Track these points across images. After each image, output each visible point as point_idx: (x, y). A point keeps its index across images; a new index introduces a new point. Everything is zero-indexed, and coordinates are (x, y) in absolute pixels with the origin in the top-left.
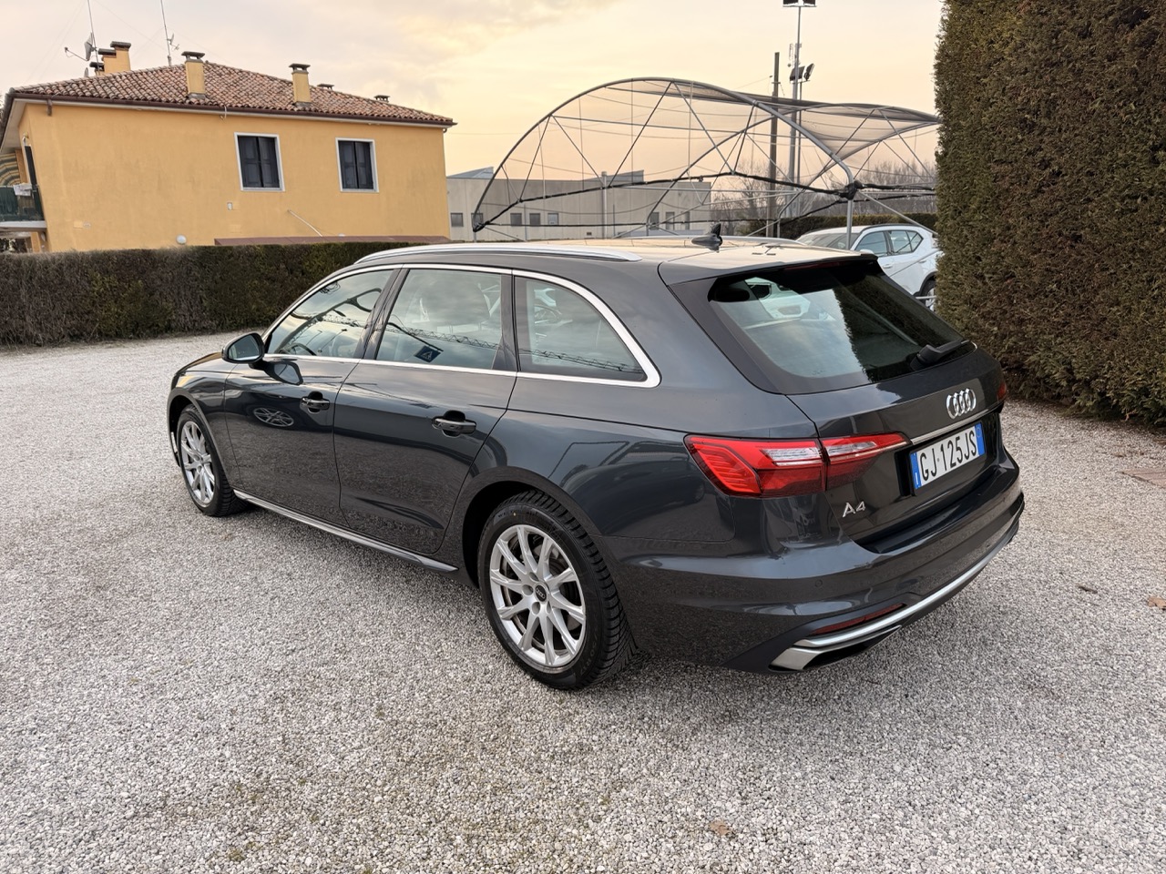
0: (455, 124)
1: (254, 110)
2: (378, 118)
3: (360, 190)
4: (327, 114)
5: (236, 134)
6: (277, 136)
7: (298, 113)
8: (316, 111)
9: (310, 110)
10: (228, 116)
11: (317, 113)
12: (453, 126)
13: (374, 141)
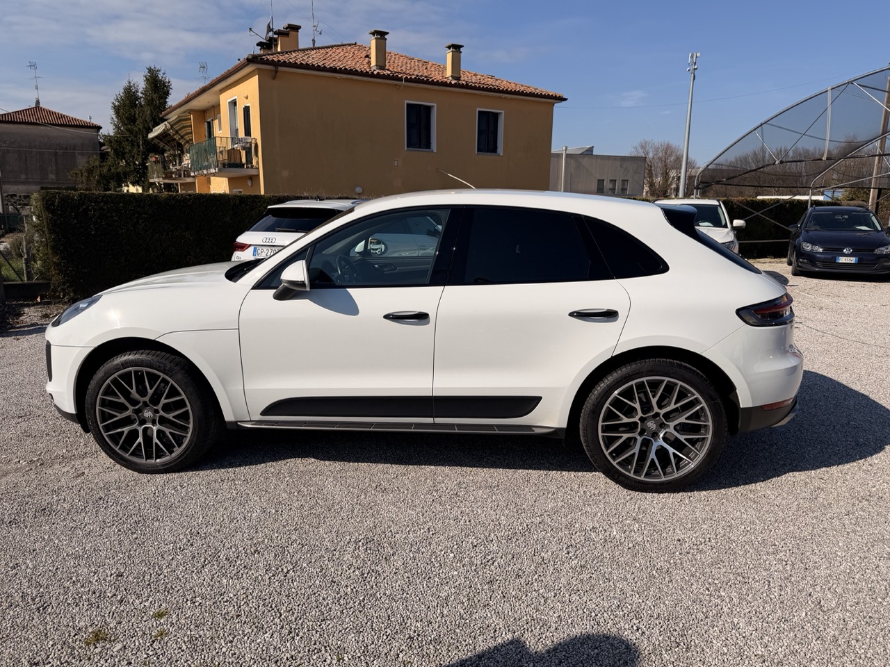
0: (566, 99)
1: (423, 82)
2: (511, 92)
3: (488, 153)
4: (475, 88)
5: (407, 102)
6: (435, 105)
9: (463, 84)
11: (468, 86)
12: (563, 102)
13: (503, 112)
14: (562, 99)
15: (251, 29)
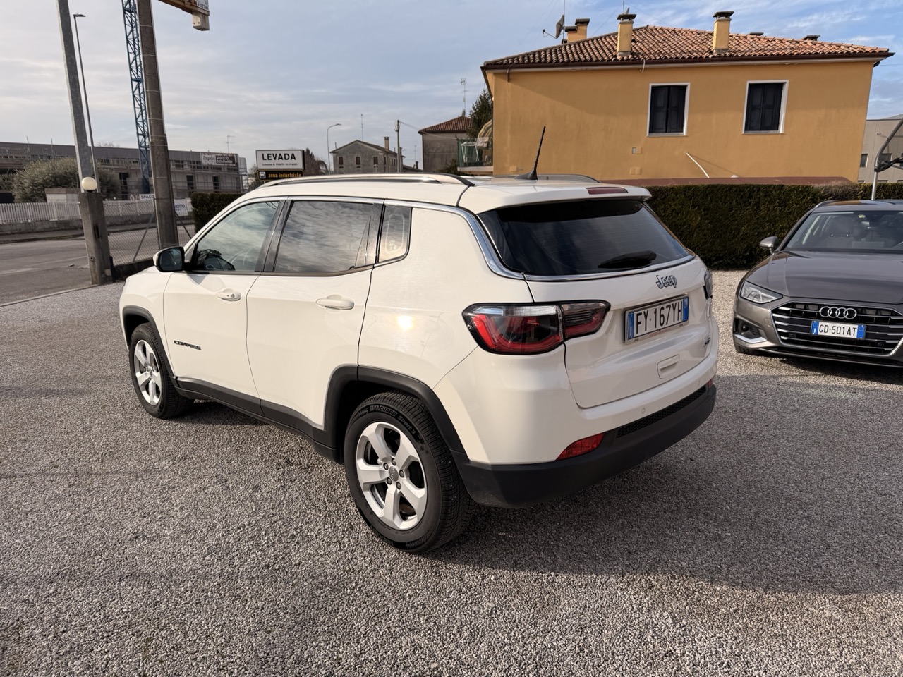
0: (892, 54)
1: (671, 61)
2: (798, 57)
3: (763, 132)
4: (743, 58)
5: (651, 85)
6: (689, 84)
7: (714, 59)
8: (731, 55)
9: (725, 56)
10: (646, 69)
11: (733, 58)
12: (889, 58)
13: (787, 81)
14: (886, 54)
15: (544, 31)
